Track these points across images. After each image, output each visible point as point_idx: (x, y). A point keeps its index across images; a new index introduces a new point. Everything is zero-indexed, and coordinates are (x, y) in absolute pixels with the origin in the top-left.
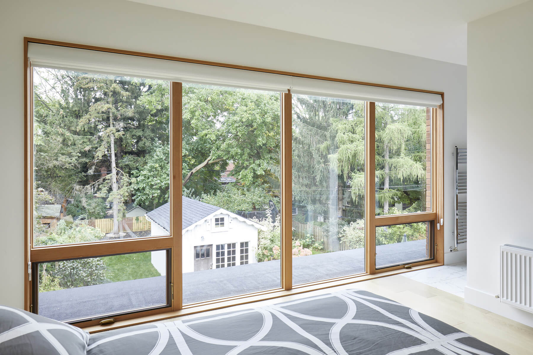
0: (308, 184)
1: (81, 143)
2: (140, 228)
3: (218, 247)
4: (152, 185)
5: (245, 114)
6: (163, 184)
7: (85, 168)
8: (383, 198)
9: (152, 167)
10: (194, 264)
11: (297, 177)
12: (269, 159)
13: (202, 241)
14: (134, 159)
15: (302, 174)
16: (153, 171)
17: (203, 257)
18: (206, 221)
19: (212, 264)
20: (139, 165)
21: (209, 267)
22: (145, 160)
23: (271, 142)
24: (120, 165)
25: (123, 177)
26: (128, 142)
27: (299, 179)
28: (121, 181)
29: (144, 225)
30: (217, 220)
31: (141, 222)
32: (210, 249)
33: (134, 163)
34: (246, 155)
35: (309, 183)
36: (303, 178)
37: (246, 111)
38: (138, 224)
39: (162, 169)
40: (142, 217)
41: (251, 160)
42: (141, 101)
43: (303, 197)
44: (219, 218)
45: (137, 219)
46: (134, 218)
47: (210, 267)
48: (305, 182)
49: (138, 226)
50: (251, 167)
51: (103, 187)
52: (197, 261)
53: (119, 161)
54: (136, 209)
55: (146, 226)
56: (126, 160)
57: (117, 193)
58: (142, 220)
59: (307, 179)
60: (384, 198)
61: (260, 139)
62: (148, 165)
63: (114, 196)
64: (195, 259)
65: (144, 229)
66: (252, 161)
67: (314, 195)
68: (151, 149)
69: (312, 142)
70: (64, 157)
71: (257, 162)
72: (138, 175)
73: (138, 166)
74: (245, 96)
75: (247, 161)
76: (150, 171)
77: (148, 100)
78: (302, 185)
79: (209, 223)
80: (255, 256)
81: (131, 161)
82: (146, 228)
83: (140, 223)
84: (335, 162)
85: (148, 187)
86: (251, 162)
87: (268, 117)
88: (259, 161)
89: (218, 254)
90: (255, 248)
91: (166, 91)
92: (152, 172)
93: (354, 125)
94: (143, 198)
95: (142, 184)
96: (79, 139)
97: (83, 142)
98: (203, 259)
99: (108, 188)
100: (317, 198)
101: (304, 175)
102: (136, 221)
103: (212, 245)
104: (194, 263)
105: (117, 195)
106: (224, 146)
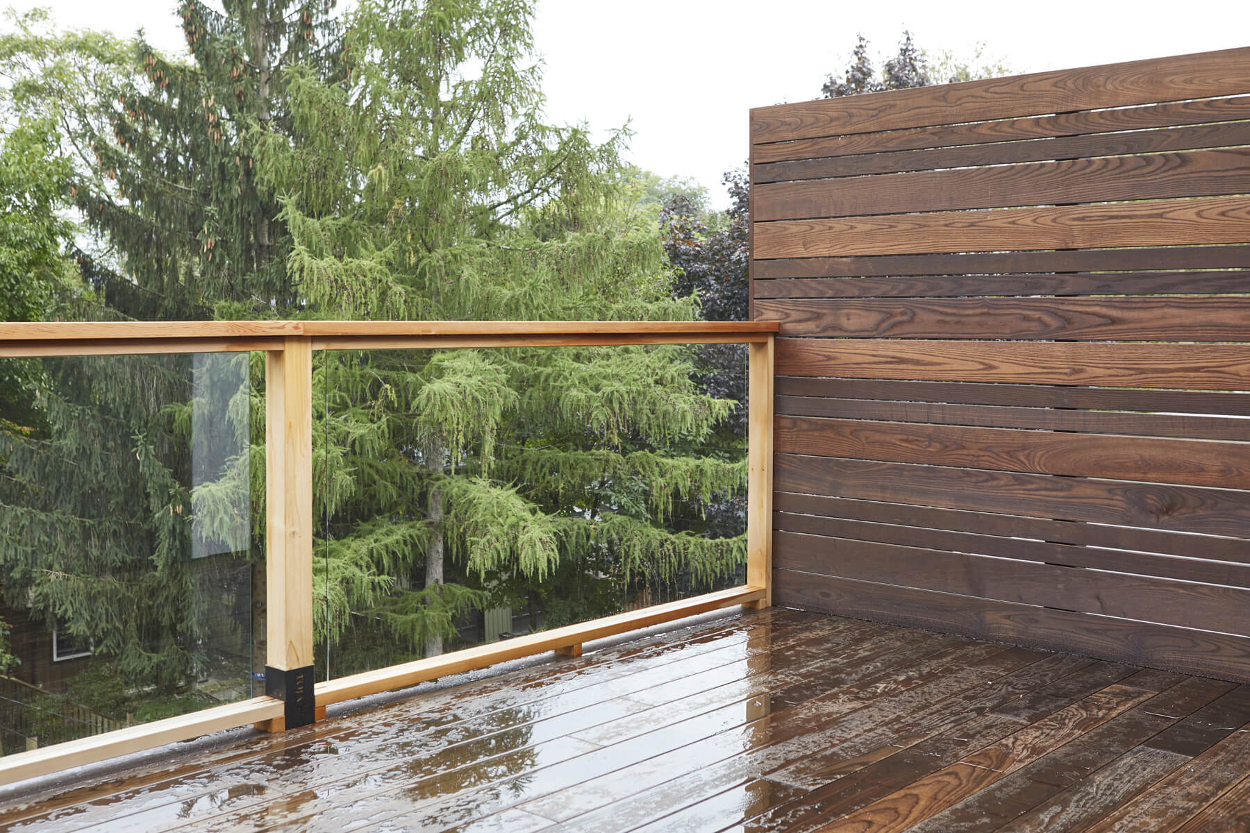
0: (123, 562)
8: (418, 629)
15: (100, 523)
27: (85, 542)
35: (128, 558)
36: (103, 539)
43: (104, 624)
48: (113, 557)
59: (123, 542)
60: (425, 626)
67: (150, 607)
69: (139, 394)
78: (101, 569)
84: (222, 514)
100: (165, 621)
101: (109, 524)
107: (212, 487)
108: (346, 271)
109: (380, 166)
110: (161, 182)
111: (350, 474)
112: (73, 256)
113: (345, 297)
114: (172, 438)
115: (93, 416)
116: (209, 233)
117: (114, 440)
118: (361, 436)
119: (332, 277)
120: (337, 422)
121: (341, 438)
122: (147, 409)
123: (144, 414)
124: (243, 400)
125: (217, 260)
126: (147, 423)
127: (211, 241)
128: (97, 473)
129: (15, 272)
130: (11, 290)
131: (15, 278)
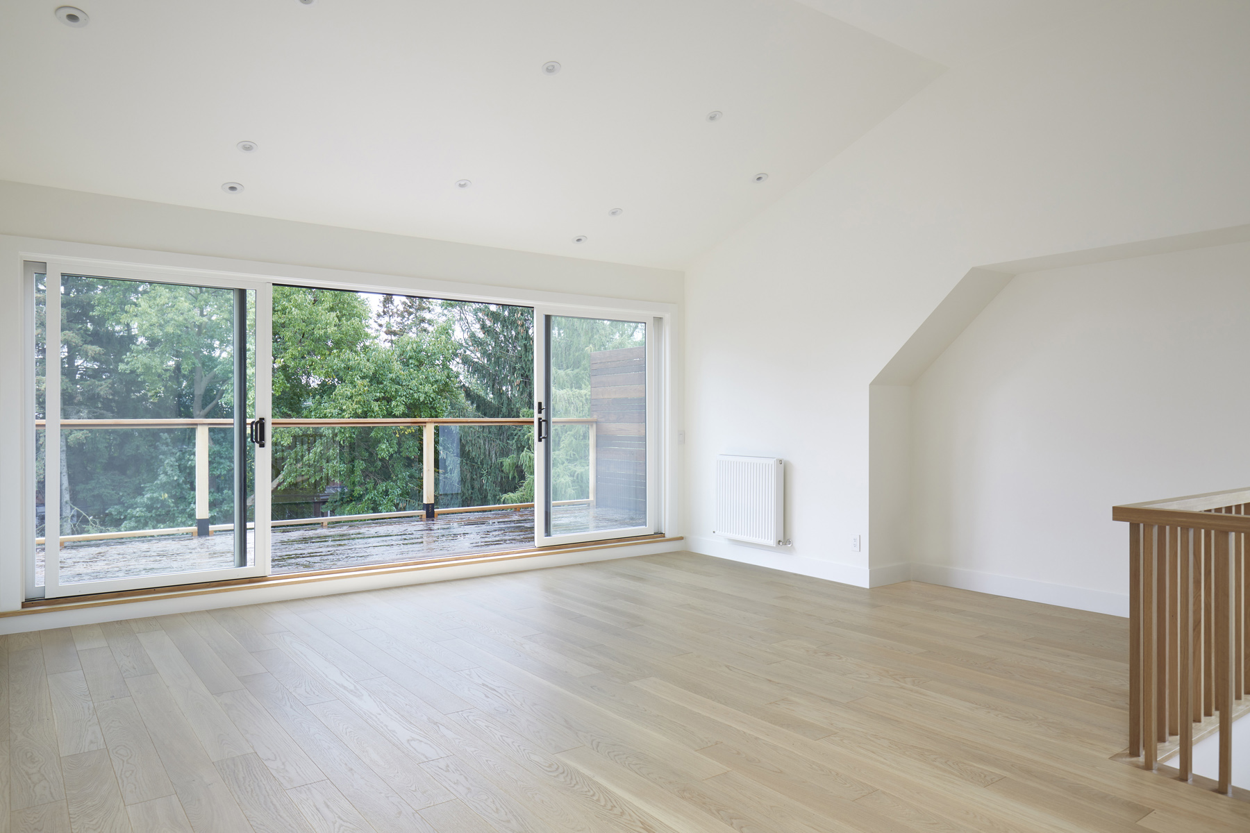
5: (348, 403)
12: (408, 479)
16: (157, 509)
20: (125, 494)
23: (409, 447)
24: (80, 496)
26: (98, 447)
37: (351, 397)
42: (127, 363)
50: (368, 499)
56: (94, 485)
61: (384, 447)
66: (370, 486)
72: (122, 517)
73: (123, 496)
74: (351, 363)
75: (361, 484)
77: (145, 364)
86: (368, 486)
87: (397, 405)
91: (184, 344)
92: (154, 511)
93: (559, 429)
106: (310, 457)
107: (511, 494)
108: (573, 395)
109: (591, 346)
110: (500, 352)
111: (574, 490)
112: (461, 387)
113: (572, 408)
114: (503, 475)
115: (467, 464)
116: (517, 377)
117: (476, 475)
118: (582, 473)
119: (566, 398)
120: (571, 466)
121: (572, 474)
122: (491, 460)
123: (490, 463)
124: (527, 455)
125: (521, 390)
126: (491, 467)
127: (518, 381)
128: (468, 490)
129: (432, 396)
130: (431, 404)
131: (432, 399)
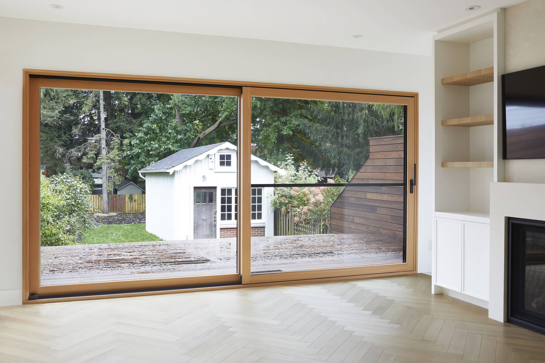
1: (65, 95)
2: (134, 210)
3: (223, 191)
4: (148, 151)
6: (162, 149)
7: (69, 126)
9: (149, 129)
10: (194, 210)
11: (335, 134)
13: (203, 181)
14: (126, 119)
17: (204, 202)
18: (208, 156)
19: (216, 212)
21: (212, 216)
22: (141, 121)
25: (114, 138)
28: (112, 142)
29: (139, 205)
30: (222, 157)
31: (135, 201)
32: (214, 193)
33: (127, 124)
34: (268, 109)
38: (132, 204)
39: (160, 131)
40: (136, 195)
41: (274, 117)
44: (225, 155)
45: (131, 198)
46: (127, 195)
47: (214, 216)
49: (132, 206)
51: (90, 151)
52: (198, 206)
53: (109, 122)
54: (130, 185)
55: (141, 207)
57: (107, 157)
58: (136, 199)
62: (145, 126)
63: (102, 160)
64: (194, 204)
65: (139, 211)
68: (148, 108)
70: (46, 110)
71: (283, 119)
76: (146, 134)
79: (212, 160)
80: (270, 205)
81: (123, 121)
82: (141, 209)
83: (134, 203)
85: (143, 154)
88: (285, 118)
89: (223, 200)
90: (271, 195)
94: (137, 166)
95: (137, 149)
96: (63, 91)
97: (67, 95)
98: (205, 205)
99: (95, 151)
102: (129, 200)
103: (215, 188)
104: (194, 208)
105: (106, 159)
